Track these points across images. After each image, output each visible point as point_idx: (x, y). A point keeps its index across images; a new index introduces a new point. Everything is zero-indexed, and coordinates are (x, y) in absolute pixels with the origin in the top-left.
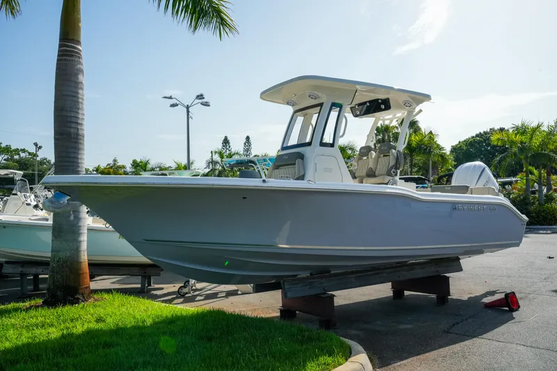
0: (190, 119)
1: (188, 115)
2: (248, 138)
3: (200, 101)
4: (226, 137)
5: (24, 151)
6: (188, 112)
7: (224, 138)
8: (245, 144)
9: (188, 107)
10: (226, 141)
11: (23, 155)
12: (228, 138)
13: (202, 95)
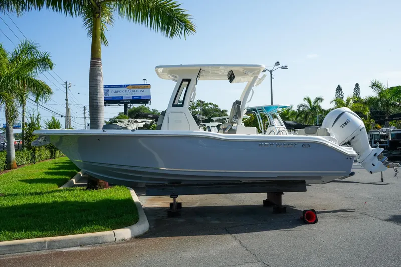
0: (273, 79)
1: (271, 76)
2: (357, 85)
3: (278, 66)
4: (339, 86)
5: (210, 104)
6: (271, 74)
7: (337, 86)
8: (355, 89)
9: (271, 71)
10: (339, 89)
11: (211, 106)
12: (341, 86)
13: (278, 62)
